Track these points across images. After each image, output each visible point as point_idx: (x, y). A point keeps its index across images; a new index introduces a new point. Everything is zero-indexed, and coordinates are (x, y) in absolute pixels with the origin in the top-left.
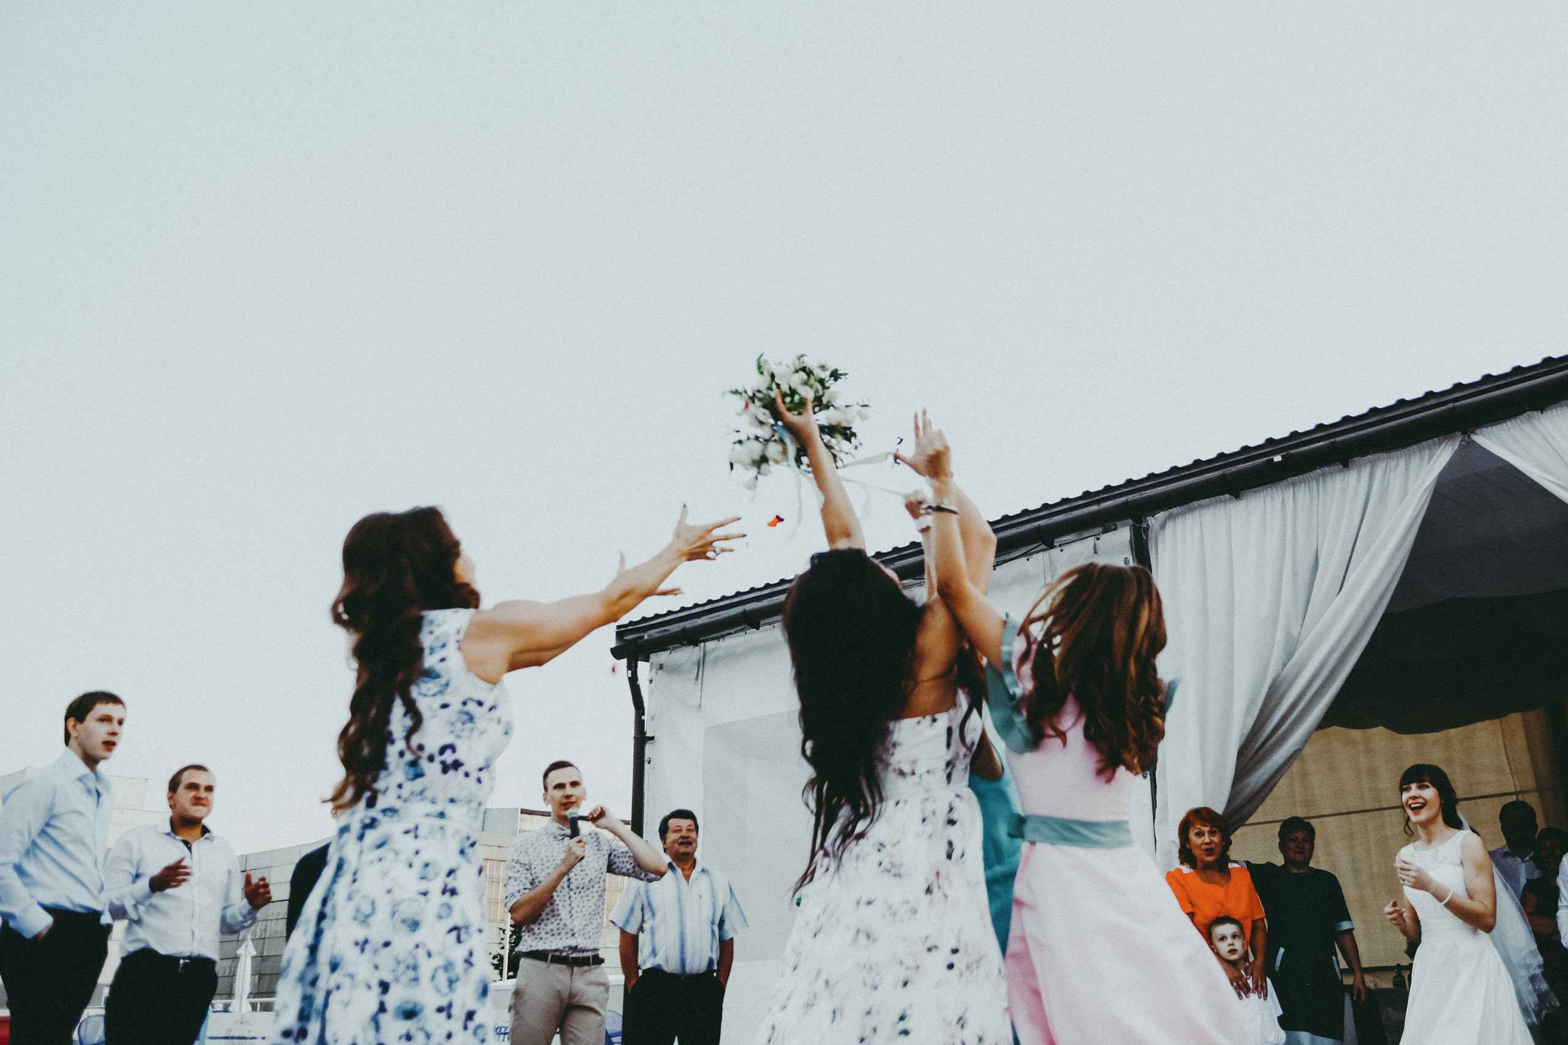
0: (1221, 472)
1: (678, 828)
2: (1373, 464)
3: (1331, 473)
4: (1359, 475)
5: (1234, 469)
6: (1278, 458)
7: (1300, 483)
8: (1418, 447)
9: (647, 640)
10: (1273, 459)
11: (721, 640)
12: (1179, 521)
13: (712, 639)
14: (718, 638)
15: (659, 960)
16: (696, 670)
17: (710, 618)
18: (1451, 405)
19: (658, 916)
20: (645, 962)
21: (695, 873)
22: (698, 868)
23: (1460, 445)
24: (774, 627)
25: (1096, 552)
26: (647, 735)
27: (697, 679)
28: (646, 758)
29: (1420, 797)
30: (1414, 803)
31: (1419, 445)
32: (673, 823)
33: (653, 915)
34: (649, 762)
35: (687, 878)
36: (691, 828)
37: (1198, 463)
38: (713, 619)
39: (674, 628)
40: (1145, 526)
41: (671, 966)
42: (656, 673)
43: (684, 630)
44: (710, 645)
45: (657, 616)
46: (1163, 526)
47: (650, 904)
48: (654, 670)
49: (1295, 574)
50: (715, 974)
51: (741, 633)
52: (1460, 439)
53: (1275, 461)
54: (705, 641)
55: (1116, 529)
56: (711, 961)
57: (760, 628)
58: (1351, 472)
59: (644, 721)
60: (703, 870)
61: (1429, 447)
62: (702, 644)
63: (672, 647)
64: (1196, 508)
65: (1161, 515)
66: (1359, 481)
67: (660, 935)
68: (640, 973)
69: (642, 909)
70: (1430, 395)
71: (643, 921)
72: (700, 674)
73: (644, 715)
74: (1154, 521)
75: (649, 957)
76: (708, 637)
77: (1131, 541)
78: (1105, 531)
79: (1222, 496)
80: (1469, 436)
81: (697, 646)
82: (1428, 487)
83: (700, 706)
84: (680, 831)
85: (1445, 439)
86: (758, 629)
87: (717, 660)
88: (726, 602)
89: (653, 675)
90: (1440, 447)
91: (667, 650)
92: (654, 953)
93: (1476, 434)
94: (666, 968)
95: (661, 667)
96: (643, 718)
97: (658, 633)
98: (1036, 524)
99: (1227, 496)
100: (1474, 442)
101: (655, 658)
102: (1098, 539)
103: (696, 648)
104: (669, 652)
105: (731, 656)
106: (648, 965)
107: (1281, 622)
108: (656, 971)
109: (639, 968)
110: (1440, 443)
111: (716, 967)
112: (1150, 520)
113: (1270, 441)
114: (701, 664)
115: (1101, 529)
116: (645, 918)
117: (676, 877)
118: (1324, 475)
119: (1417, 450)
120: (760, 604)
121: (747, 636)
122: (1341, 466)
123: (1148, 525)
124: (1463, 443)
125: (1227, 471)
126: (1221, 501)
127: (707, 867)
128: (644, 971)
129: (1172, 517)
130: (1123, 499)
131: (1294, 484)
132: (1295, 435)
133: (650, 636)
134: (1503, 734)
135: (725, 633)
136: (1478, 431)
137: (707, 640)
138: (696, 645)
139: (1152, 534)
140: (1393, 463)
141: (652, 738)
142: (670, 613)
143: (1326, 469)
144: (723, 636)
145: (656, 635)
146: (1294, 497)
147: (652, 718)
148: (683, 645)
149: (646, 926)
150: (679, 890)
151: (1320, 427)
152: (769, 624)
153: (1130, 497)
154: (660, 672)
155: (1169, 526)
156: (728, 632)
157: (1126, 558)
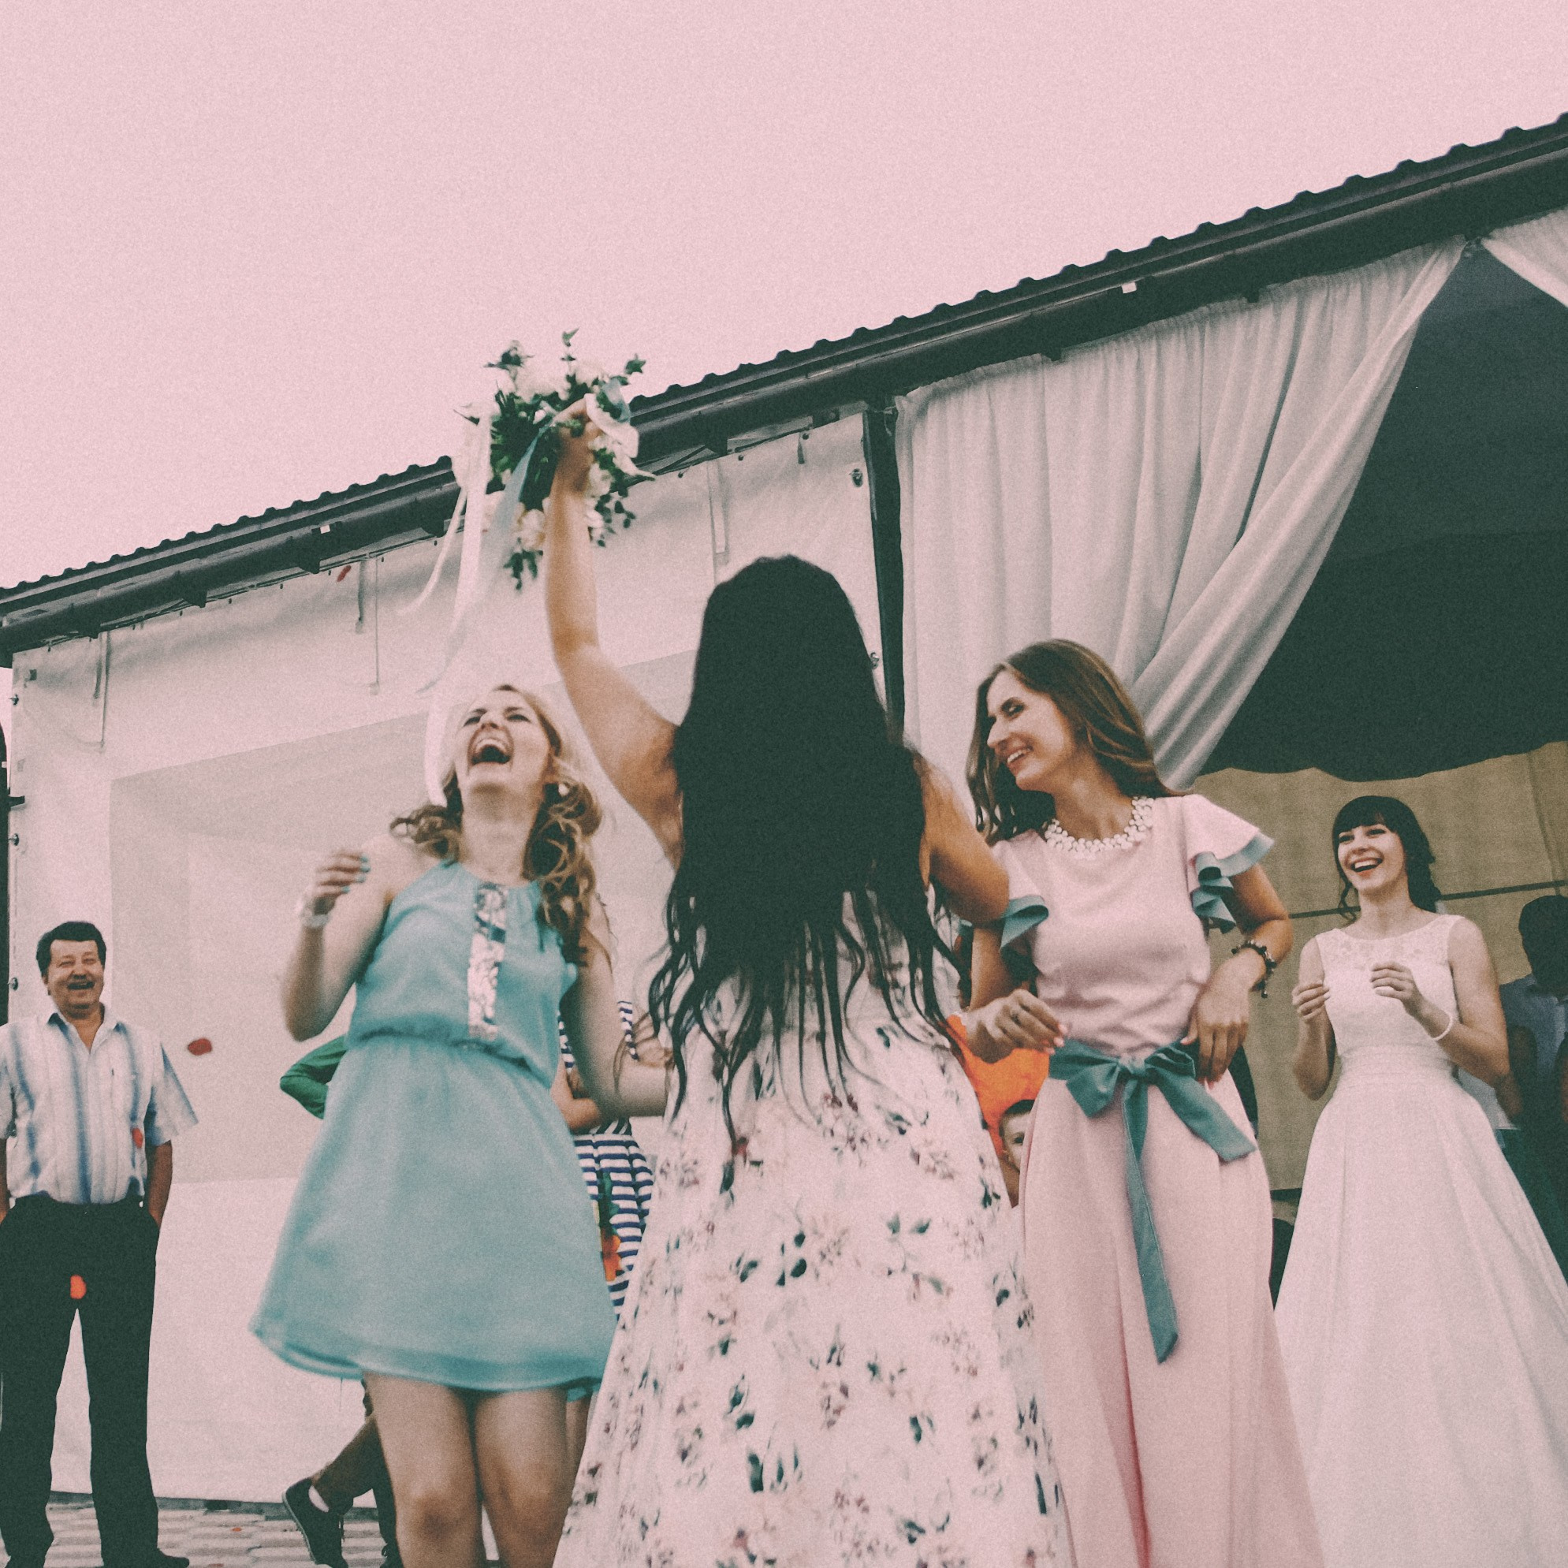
0: (1026, 313)
1: (68, 960)
2: (1303, 295)
3: (1225, 313)
4: (1277, 315)
5: (1049, 308)
6: (1129, 287)
7: (1171, 329)
8: (1386, 264)
9: (8, 629)
10: (1121, 288)
11: (138, 626)
12: (952, 403)
13: (122, 625)
14: (131, 624)
15: (45, 1183)
16: (95, 681)
17: (121, 587)
18: (1446, 186)
19: (40, 1103)
20: (17, 1187)
21: (103, 1032)
22: (109, 1023)
23: (1463, 258)
24: (230, 601)
25: (802, 461)
26: (13, 794)
27: (96, 696)
28: (11, 835)
29: (1371, 849)
30: (1359, 861)
31: (1388, 260)
32: (57, 945)
33: (32, 1105)
34: (17, 842)
35: (88, 1041)
36: (90, 957)
37: (984, 297)
38: (123, 590)
39: (54, 607)
40: (890, 412)
41: (66, 1193)
42: (25, 686)
43: (72, 610)
44: (119, 635)
45: (24, 586)
46: (922, 413)
47: (24, 1086)
48: (21, 682)
49: (1158, 494)
50: (141, 1204)
51: (171, 614)
52: (1462, 249)
53: (1125, 292)
54: (108, 629)
55: (837, 419)
56: (133, 1184)
57: (207, 604)
58: (1262, 311)
59: (5, 770)
60: (119, 1028)
61: (1404, 261)
62: (104, 635)
63: (50, 640)
64: (982, 378)
65: (918, 393)
66: (1276, 326)
67: (45, 1139)
68: (12, 1203)
69: (13, 1096)
70: (1407, 167)
71: (15, 1115)
72: (102, 686)
73: (5, 760)
74: (906, 404)
75: (26, 1176)
76: (113, 622)
77: (864, 439)
78: (820, 422)
79: (1028, 358)
80: (1478, 243)
81: (96, 637)
82: (1404, 337)
83: (102, 743)
84: (72, 963)
85: (1434, 248)
86: (202, 605)
87: (130, 662)
88: (144, 559)
89: (18, 690)
90: (1425, 262)
91: (43, 645)
92: (35, 1169)
93: (1489, 237)
94: (55, 1194)
95: (33, 675)
96: (3, 765)
97: (24, 616)
98: (695, 411)
99: (1037, 357)
100: (1487, 253)
101: (22, 660)
102: (806, 437)
103: (94, 641)
104: (46, 648)
105: (154, 656)
106: (23, 1191)
107: (1135, 578)
108: (39, 1201)
109: (8, 1195)
110: (1426, 255)
111: (142, 1193)
112: (900, 403)
113: (1115, 256)
114: (104, 668)
115: (810, 420)
116: (20, 1110)
117: (69, 1040)
118: (1213, 315)
119: (1383, 267)
120: (205, 562)
121: (183, 618)
122: (1244, 300)
123: (895, 410)
124: (1468, 255)
125: (1037, 311)
126: (1027, 367)
127: (124, 1020)
128: (18, 1200)
129: (937, 395)
130: (850, 365)
131: (1159, 334)
132: (1160, 243)
133: (12, 621)
134: (1534, 779)
135: (144, 614)
136: (1496, 233)
137: (113, 627)
138: (94, 635)
139: (901, 426)
140: (1340, 295)
141: (21, 800)
142: (46, 580)
143: (1217, 306)
144: (141, 620)
145: (23, 620)
146: (1159, 354)
147: (20, 765)
148: (71, 637)
149: (22, 1124)
150: (75, 1063)
151: (1206, 229)
152: (221, 597)
153: (861, 361)
154: (31, 685)
155: (933, 413)
156: (147, 612)
157: (856, 471)
